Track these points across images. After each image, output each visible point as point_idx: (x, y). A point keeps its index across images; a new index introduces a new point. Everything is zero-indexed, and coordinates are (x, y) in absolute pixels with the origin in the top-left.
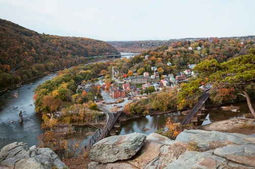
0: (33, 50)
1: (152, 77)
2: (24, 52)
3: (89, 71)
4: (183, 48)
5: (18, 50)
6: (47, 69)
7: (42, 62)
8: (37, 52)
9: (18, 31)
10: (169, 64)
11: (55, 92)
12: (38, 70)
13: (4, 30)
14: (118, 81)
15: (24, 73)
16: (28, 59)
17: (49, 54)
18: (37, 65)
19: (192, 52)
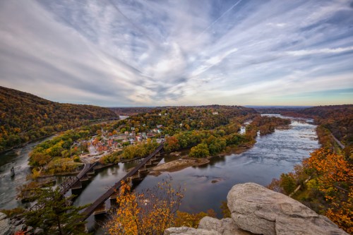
0: (46, 115)
1: (131, 134)
2: (36, 117)
3: (87, 131)
4: (155, 114)
5: (31, 116)
6: (55, 130)
7: (52, 124)
8: (48, 117)
9: (35, 101)
10: (144, 125)
11: (49, 150)
12: (47, 131)
13: (22, 100)
14: (105, 138)
15: (33, 134)
16: (39, 123)
17: (59, 118)
18: (46, 127)
19: (160, 117)
